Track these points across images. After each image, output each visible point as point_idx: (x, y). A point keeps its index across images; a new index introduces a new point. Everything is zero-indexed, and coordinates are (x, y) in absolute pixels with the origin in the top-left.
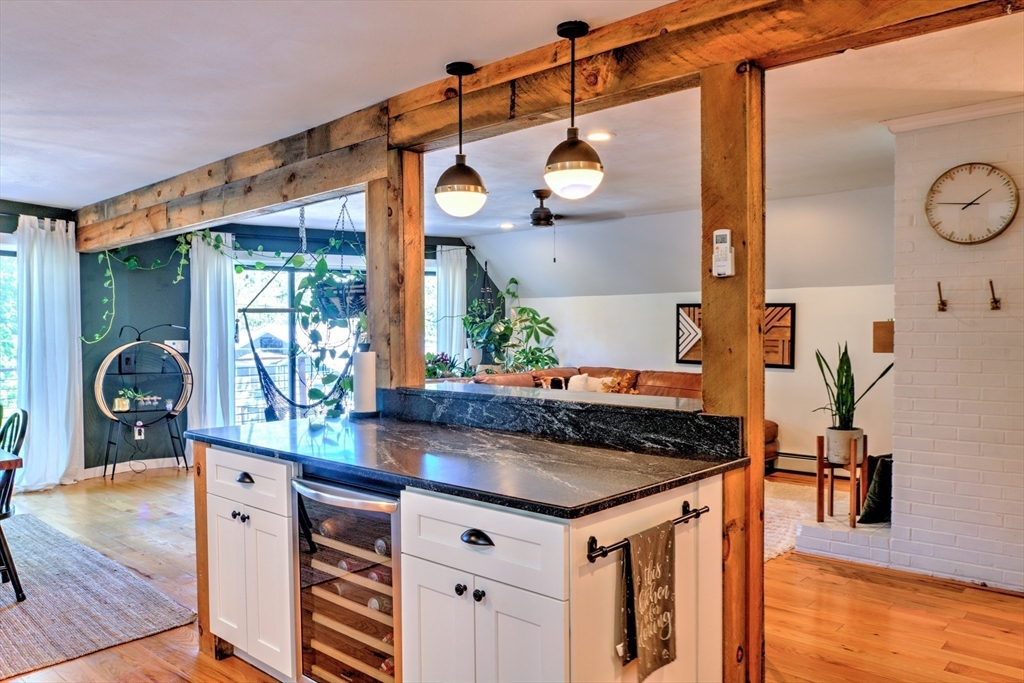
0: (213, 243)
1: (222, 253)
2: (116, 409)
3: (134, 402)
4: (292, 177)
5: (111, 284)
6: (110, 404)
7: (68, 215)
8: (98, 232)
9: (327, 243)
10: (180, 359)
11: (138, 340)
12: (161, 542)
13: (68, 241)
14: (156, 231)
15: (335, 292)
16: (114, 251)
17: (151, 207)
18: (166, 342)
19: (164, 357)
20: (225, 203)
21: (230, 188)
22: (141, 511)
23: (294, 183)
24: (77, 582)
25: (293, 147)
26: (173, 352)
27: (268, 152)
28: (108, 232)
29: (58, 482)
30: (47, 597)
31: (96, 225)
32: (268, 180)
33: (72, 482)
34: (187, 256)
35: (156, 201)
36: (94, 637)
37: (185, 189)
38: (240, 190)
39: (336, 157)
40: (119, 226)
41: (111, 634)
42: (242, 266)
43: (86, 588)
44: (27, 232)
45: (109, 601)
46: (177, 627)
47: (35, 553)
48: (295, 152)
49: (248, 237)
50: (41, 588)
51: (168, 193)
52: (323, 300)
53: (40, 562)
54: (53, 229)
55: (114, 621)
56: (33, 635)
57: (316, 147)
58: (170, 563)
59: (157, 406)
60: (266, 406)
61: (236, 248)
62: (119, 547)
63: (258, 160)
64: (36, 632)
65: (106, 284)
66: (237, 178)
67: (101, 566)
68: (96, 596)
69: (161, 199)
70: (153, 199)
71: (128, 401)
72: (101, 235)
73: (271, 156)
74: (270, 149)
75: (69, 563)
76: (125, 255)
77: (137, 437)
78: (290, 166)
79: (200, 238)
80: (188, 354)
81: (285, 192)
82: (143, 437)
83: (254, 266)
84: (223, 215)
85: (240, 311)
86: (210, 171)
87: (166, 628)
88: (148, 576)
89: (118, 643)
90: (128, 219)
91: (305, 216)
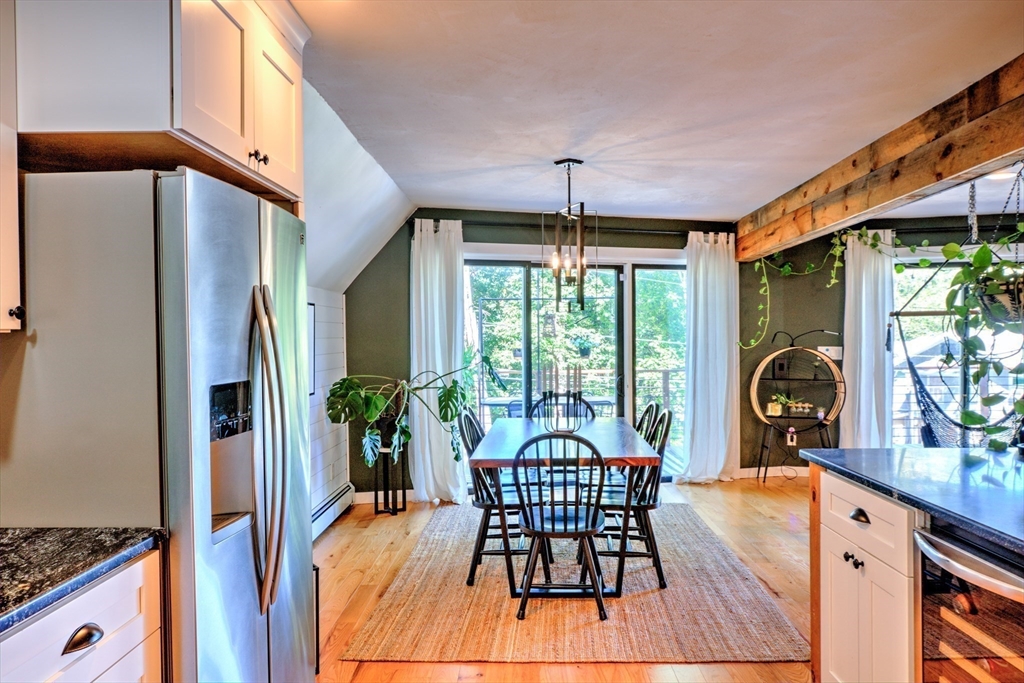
0: (870, 242)
1: (880, 252)
2: (769, 414)
3: (786, 408)
4: (948, 149)
5: (765, 291)
6: (764, 408)
7: (729, 227)
8: (753, 241)
9: (1013, 229)
10: (833, 367)
11: (792, 345)
12: (796, 558)
13: (728, 251)
14: (802, 234)
15: (1004, 288)
16: (770, 258)
17: (797, 210)
18: (820, 348)
19: (817, 364)
20: (870, 193)
21: (876, 176)
22: (784, 520)
23: (951, 156)
24: (711, 581)
25: (950, 112)
26: (826, 359)
27: (919, 125)
28: (760, 240)
29: (716, 478)
30: (684, 591)
31: (752, 234)
32: (919, 158)
33: (729, 479)
34: (842, 259)
35: (802, 202)
36: (714, 647)
37: (829, 185)
38: (887, 176)
39: (1007, 112)
40: (770, 232)
41: (729, 648)
42: (904, 265)
43: (717, 590)
44: (694, 246)
45: (734, 611)
46: (793, 661)
47: (684, 543)
48: (952, 118)
49: (910, 231)
50: (680, 580)
51: (815, 193)
52: (985, 298)
53: (686, 553)
54: (716, 242)
55: (735, 634)
56: (664, 625)
57: (979, 106)
58: (801, 584)
59: (808, 414)
60: (923, 424)
61: (896, 246)
62: (755, 555)
63: (907, 138)
64: (667, 623)
65: (762, 291)
66: (884, 163)
67: (736, 570)
68: (724, 601)
69: (807, 200)
70: (800, 201)
71: (780, 406)
72: (755, 243)
73: (923, 129)
74: (921, 121)
75: (709, 561)
76: (781, 260)
77: (789, 443)
78: (946, 137)
79: (856, 238)
80: (841, 361)
81: (939, 169)
82: (794, 444)
83: (917, 264)
84: (868, 207)
85: (892, 314)
86: (854, 161)
87: (781, 658)
88: (776, 593)
89: (732, 659)
90: (777, 225)
91: (977, 198)
